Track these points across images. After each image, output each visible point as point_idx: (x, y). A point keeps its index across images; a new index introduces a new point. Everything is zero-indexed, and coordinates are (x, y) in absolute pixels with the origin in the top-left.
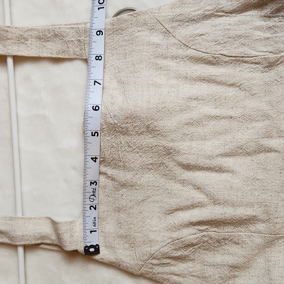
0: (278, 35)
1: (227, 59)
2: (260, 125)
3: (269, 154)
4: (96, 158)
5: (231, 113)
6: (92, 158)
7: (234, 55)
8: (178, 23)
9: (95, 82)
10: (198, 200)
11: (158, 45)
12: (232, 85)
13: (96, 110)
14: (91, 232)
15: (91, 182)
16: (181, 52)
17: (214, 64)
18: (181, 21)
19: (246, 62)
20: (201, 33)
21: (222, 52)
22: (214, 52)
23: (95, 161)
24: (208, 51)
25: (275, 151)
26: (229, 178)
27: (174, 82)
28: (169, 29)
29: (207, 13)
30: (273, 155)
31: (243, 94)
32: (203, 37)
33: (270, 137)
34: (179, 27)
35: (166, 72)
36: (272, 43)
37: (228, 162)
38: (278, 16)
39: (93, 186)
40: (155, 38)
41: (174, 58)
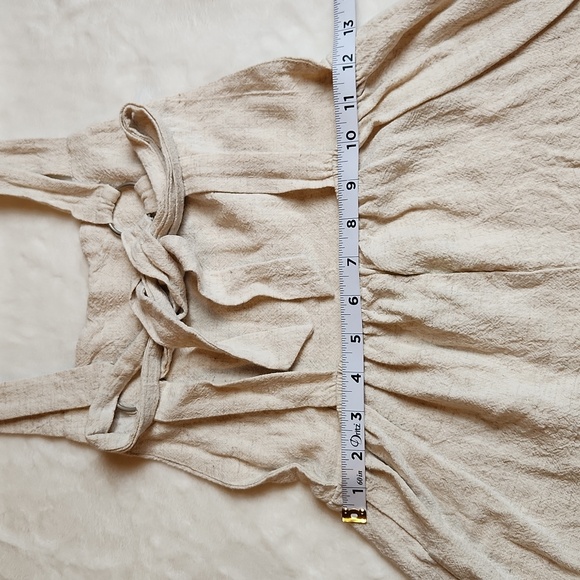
4: (358, 376)
6: (353, 377)
9: (349, 260)
13: (353, 303)
14: (354, 491)
15: (352, 415)
23: (357, 381)
39: (356, 420)
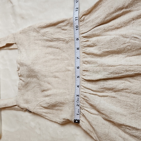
0: (69, 32)
1: (55, 39)
2: (66, 62)
3: (69, 72)
5: (58, 58)
7: (56, 38)
8: (40, 29)
10: (49, 88)
11: (35, 36)
12: (57, 48)
16: (42, 38)
17: (52, 41)
18: (41, 28)
19: (60, 40)
20: (47, 31)
21: (53, 37)
22: (51, 37)
24: (49, 37)
25: (70, 71)
26: (58, 80)
27: (41, 48)
28: (38, 31)
29: (48, 25)
30: (70, 72)
31: (61, 51)
32: (48, 32)
33: (69, 66)
34: (41, 30)
35: (38, 45)
36: (67, 34)
37: (57, 74)
38: (68, 26)
40: (34, 34)
41: (40, 40)
